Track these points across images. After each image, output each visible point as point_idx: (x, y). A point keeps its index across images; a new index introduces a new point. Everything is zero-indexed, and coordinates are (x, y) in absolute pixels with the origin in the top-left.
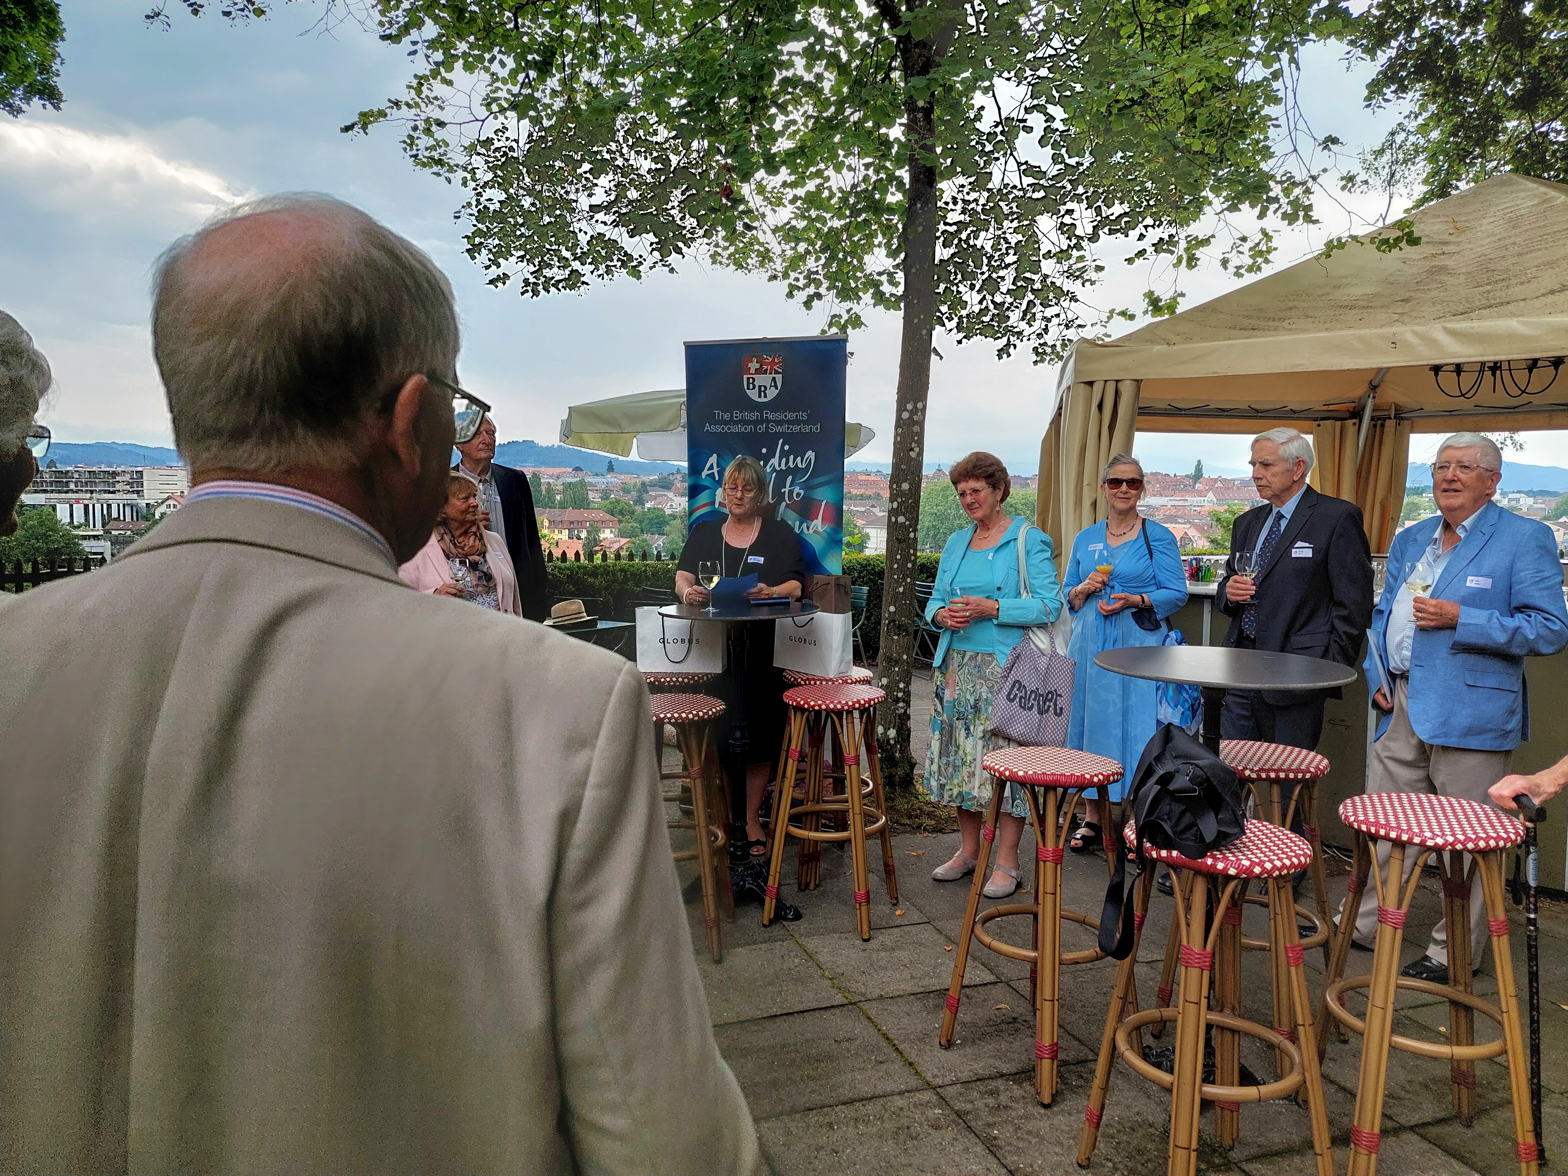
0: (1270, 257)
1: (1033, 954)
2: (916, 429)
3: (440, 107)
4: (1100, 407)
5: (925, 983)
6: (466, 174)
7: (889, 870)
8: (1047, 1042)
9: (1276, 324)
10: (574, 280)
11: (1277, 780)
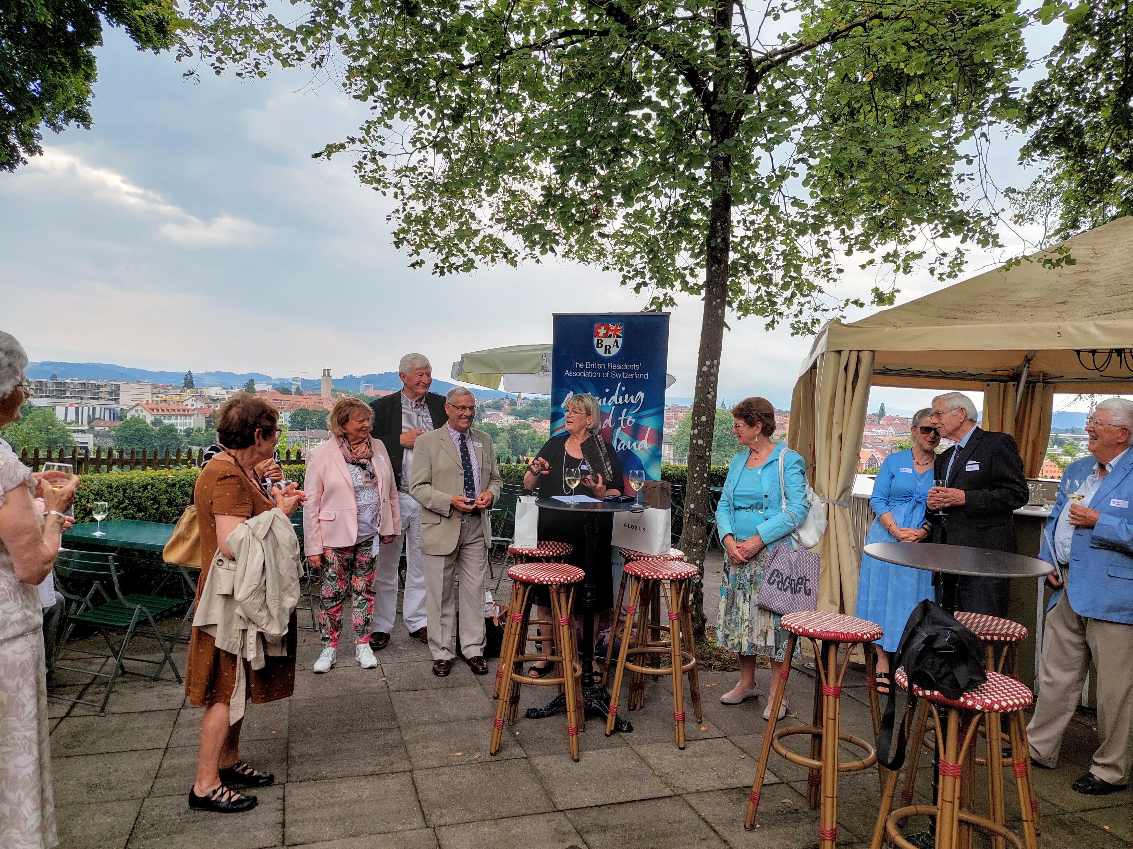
0: (963, 268)
1: (817, 763)
2: (712, 378)
3: (382, 143)
4: (846, 369)
5: (729, 781)
6: (396, 190)
7: (695, 697)
8: (828, 828)
9: (971, 315)
10: (469, 265)
11: (992, 641)
